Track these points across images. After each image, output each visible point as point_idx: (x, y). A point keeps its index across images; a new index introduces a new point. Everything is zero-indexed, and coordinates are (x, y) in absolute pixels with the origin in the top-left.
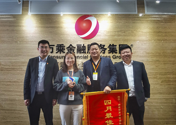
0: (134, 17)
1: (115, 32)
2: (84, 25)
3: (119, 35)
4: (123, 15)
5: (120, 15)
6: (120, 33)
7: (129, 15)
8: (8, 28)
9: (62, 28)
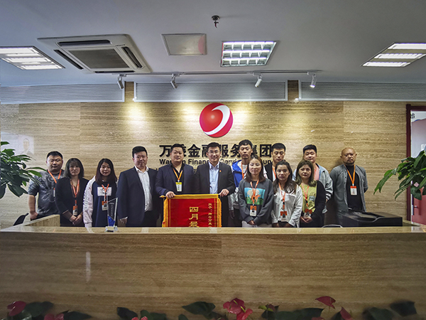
0: (282, 105)
1: (255, 126)
2: (213, 117)
3: (260, 132)
4: (268, 102)
5: (262, 102)
6: (262, 129)
7: (276, 102)
8: (105, 121)
9: (181, 121)
